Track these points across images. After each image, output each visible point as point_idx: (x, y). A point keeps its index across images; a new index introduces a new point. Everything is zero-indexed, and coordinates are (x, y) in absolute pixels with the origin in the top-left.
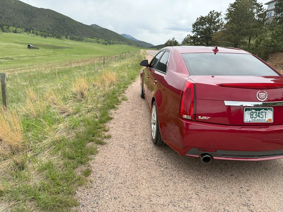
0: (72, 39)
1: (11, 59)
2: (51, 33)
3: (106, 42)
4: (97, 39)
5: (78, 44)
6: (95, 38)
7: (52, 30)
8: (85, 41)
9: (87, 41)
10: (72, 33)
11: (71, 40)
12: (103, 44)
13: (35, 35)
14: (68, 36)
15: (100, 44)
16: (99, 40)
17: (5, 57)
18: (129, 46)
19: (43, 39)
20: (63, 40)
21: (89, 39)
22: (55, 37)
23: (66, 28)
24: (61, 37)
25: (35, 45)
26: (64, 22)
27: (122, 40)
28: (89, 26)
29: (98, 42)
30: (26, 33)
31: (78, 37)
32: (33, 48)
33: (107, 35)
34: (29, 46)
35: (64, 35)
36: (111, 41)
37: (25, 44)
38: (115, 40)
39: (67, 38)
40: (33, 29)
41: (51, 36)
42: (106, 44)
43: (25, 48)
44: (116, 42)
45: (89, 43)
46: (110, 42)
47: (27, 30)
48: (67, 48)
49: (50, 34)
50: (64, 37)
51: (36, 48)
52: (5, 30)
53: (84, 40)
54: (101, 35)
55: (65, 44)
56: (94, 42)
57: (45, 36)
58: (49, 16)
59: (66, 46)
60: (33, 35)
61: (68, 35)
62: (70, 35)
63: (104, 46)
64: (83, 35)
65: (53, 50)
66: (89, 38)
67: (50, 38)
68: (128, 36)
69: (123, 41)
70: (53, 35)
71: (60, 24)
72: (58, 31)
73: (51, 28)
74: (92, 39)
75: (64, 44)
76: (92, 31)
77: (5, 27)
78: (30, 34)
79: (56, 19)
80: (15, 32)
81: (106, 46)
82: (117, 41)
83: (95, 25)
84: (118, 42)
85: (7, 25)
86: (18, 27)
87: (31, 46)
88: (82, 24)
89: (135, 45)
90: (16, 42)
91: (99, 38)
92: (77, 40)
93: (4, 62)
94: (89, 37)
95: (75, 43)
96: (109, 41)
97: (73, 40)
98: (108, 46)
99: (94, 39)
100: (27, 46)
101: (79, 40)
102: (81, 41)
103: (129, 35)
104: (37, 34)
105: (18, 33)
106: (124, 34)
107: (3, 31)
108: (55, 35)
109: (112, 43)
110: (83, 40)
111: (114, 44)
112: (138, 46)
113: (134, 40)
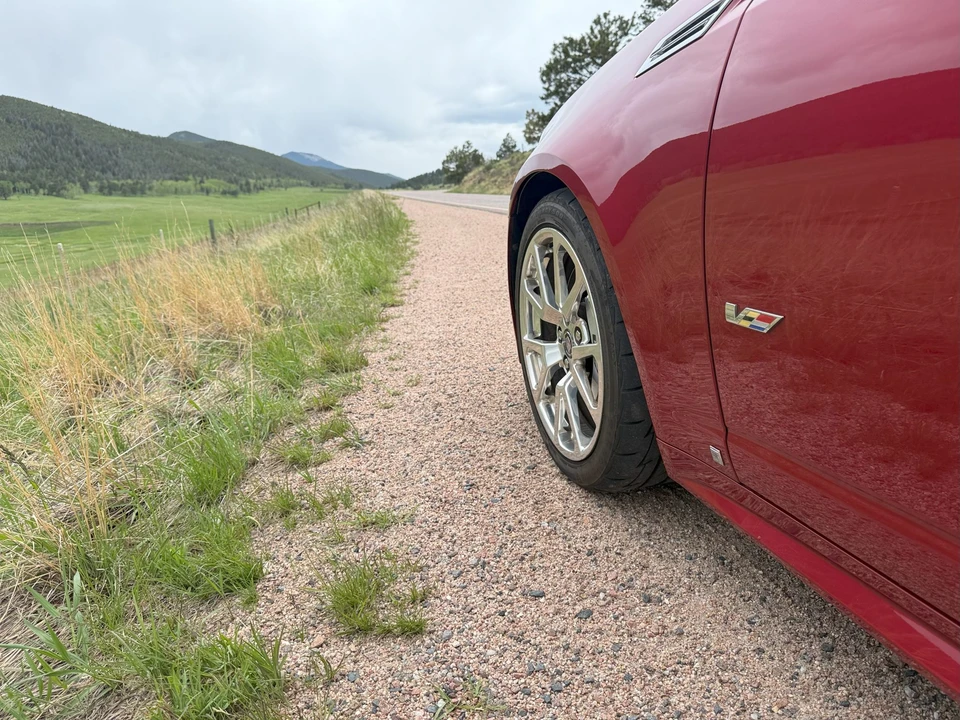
0: (108, 190)
2: (25, 180)
3: (234, 187)
4: (199, 179)
5: (128, 205)
6: (191, 177)
7: (27, 168)
8: (157, 191)
9: (163, 193)
10: (103, 171)
11: (104, 194)
12: (224, 193)
14: (92, 184)
15: (211, 197)
16: (207, 184)
18: (318, 189)
20: (72, 198)
21: (170, 182)
22: (41, 191)
23: (78, 155)
24: (65, 189)
26: (70, 135)
27: (289, 174)
28: (164, 139)
29: (202, 190)
31: (130, 181)
33: (234, 162)
35: (74, 182)
36: (252, 181)
38: (265, 177)
39: (86, 188)
41: (27, 191)
42: (234, 194)
44: (268, 181)
45: (171, 199)
46: (248, 184)
48: (91, 223)
49: (22, 185)
50: (76, 189)
53: (150, 189)
54: (211, 165)
55: (84, 211)
56: (189, 193)
57: (4, 194)
58: (8, 121)
59: (87, 217)
61: (90, 177)
62: (98, 179)
63: (229, 200)
64: (145, 173)
65: (39, 239)
66: (171, 179)
67: (23, 197)
68: (308, 157)
69: (294, 177)
70: (33, 187)
71: (54, 144)
72: (53, 169)
73: (23, 163)
74: (181, 184)
75: (76, 211)
76: (177, 154)
79: (35, 127)
81: (234, 200)
82: (272, 177)
83: (186, 133)
84: (275, 180)
88: (137, 135)
89: (337, 184)
91: (204, 174)
92: (124, 194)
94: (167, 175)
95: (119, 205)
96: (244, 182)
97: (110, 194)
98: (243, 199)
99: (186, 180)
101: (134, 191)
102: (143, 193)
103: (311, 155)
106: (292, 154)
108: (42, 186)
109: (255, 186)
110: (148, 192)
111: (262, 189)
112: (347, 186)
113: (329, 170)
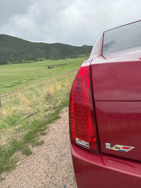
0: (72, 57)
1: (40, 76)
2: (60, 57)
4: (87, 54)
5: (75, 60)
9: (81, 57)
10: (71, 54)
13: (51, 60)
14: (70, 57)
17: (37, 76)
19: (56, 61)
20: (66, 59)
23: (67, 52)
25: (52, 66)
26: (66, 48)
28: (81, 47)
30: (46, 60)
31: (75, 56)
32: (51, 68)
34: (49, 67)
37: (47, 66)
39: (68, 57)
40: (50, 57)
41: (60, 59)
43: (47, 69)
47: (47, 58)
49: (59, 58)
50: (67, 58)
51: (52, 68)
52: (36, 60)
56: (85, 56)
57: (57, 59)
60: (50, 60)
61: (69, 55)
62: (70, 55)
64: (78, 54)
65: (61, 67)
71: (64, 50)
72: (63, 54)
73: (59, 54)
74: (84, 55)
75: (67, 62)
76: (83, 49)
77: (36, 59)
78: (49, 60)
79: (61, 48)
80: (41, 60)
83: (85, 45)
85: (36, 58)
86: (42, 57)
87: (50, 67)
88: (76, 47)
90: (42, 66)
92: (74, 58)
93: (37, 78)
94: (81, 54)
95: (73, 60)
97: (72, 58)
99: (84, 54)
100: (47, 67)
101: (76, 57)
104: (52, 59)
105: (43, 61)
107: (35, 61)
108: (62, 58)
110: (78, 57)
